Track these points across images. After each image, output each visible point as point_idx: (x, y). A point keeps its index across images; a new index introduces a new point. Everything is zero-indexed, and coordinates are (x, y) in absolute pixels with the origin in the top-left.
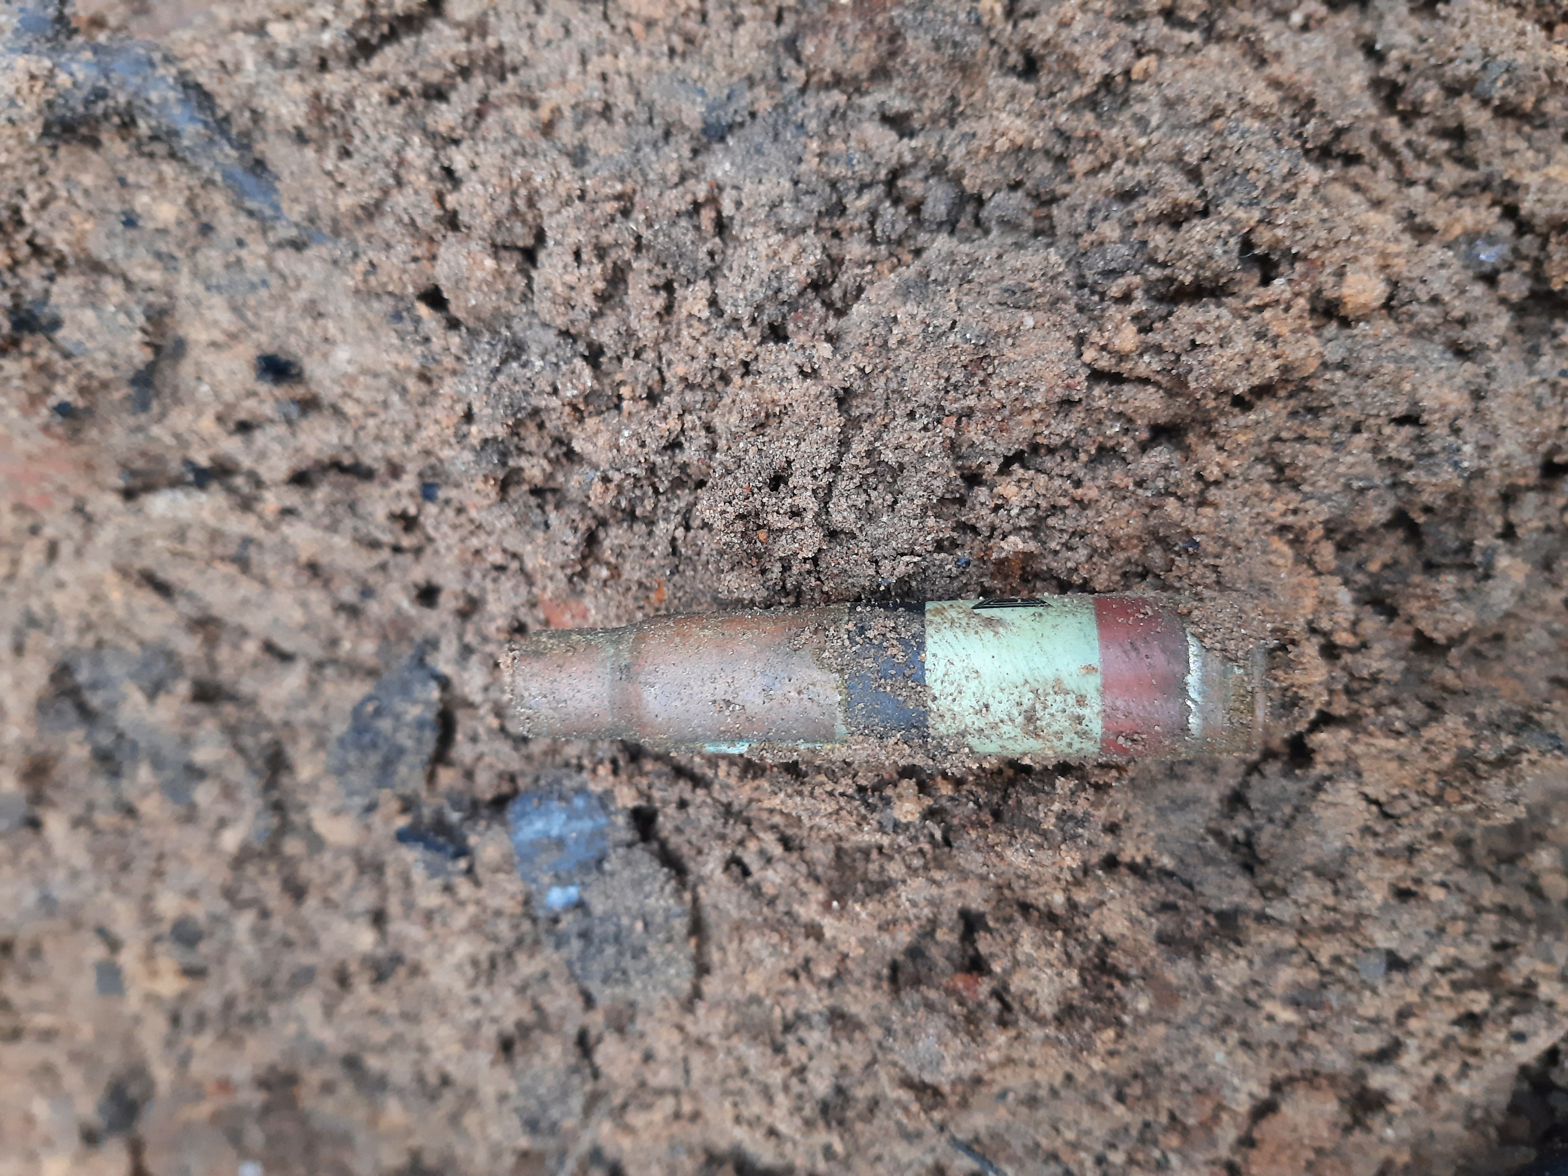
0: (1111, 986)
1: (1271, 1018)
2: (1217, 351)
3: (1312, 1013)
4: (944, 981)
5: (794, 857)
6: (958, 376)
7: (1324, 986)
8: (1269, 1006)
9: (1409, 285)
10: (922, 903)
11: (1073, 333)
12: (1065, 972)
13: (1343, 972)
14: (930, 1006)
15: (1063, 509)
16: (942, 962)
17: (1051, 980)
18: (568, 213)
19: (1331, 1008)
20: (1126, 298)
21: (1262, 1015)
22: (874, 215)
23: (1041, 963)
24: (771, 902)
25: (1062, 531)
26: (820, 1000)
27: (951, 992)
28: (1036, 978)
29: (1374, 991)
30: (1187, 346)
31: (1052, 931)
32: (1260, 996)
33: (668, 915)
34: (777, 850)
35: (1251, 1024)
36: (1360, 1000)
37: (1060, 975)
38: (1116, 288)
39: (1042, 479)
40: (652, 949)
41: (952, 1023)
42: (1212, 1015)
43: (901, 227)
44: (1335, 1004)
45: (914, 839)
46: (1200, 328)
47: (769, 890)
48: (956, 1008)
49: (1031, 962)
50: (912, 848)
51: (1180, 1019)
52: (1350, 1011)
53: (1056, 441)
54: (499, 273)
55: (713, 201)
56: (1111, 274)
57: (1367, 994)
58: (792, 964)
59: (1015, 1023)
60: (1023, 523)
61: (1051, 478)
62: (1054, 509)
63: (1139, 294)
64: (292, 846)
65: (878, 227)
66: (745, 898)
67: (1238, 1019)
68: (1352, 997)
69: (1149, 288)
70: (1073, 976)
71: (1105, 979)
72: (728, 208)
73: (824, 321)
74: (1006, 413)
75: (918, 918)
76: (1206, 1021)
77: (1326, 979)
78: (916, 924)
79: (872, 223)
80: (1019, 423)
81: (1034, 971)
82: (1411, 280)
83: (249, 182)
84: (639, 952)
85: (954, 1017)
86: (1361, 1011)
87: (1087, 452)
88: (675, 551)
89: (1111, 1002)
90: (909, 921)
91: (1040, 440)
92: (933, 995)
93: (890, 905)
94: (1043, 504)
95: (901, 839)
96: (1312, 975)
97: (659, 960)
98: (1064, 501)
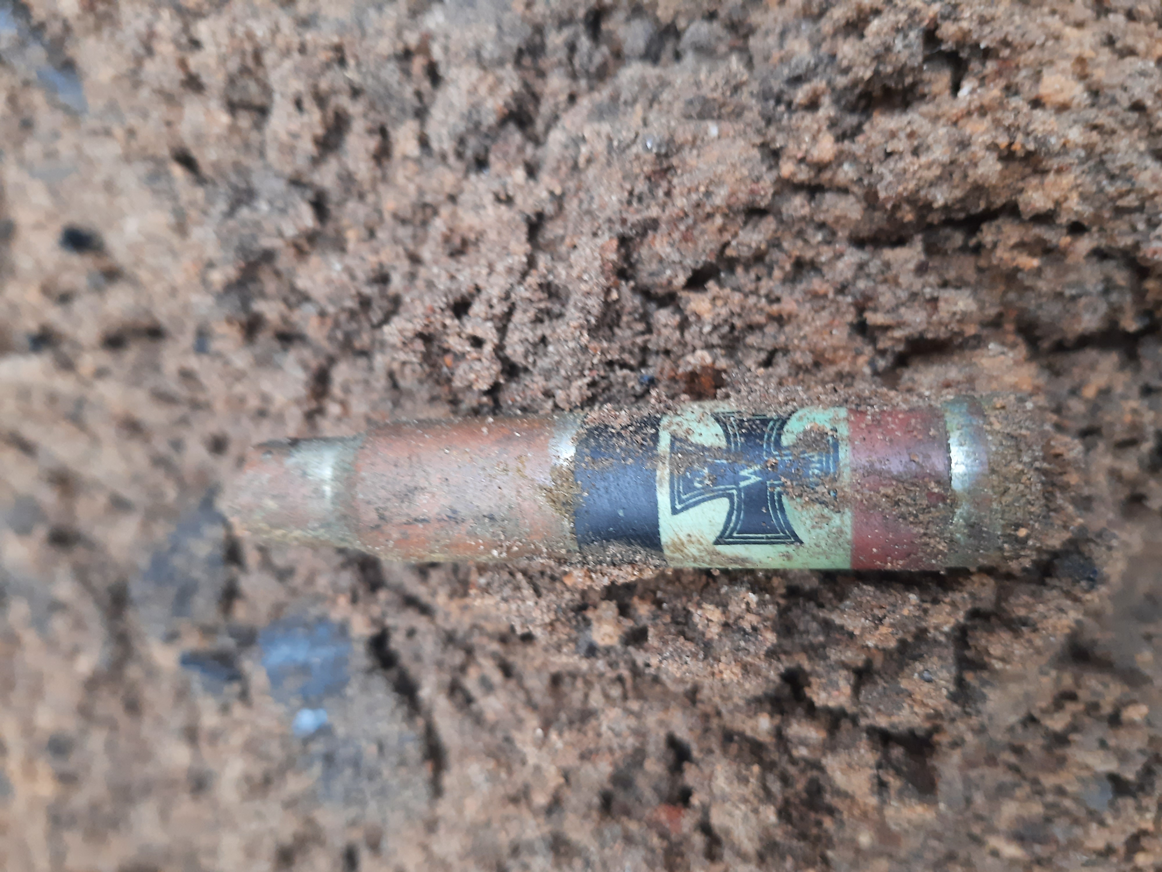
0: (819, 824)
1: (995, 853)
2: (909, 158)
3: (1038, 849)
4: (648, 812)
5: (512, 684)
6: (641, 186)
7: (1048, 820)
8: (994, 842)
9: (1110, 92)
10: (626, 732)
11: (758, 140)
12: (762, 808)
13: (1067, 803)
14: (628, 839)
15: (760, 327)
16: (648, 794)
17: (746, 818)
18: (287, 64)
19: (1057, 842)
20: (813, 105)
21: (986, 850)
22: (572, 48)
23: (735, 798)
24: (492, 729)
25: (759, 350)
26: (538, 826)
27: (653, 825)
28: (731, 815)
29: (1102, 823)
30: (881, 155)
31: (748, 765)
32: (984, 831)
33: (402, 741)
34: (496, 677)
35: (975, 859)
36: (1087, 833)
37: (756, 811)
38: (801, 95)
39: (737, 297)
40: (386, 772)
41: (649, 856)
42: (934, 850)
43: (598, 59)
44: (1062, 838)
45: (612, 665)
46: (893, 135)
47: (490, 716)
48: (655, 841)
49: (725, 798)
50: (611, 674)
51: (902, 853)
52: (1075, 845)
53: (745, 252)
54: (233, 129)
55: (424, 48)
56: (796, 80)
57: (1094, 826)
58: (511, 791)
59: (721, 857)
60: (715, 340)
61: (746, 296)
62: (751, 328)
63: (826, 101)
64: (133, 672)
65: (577, 62)
66: (468, 725)
67: (962, 854)
68: (1078, 831)
69: (838, 98)
70: (770, 815)
71: (813, 816)
72: (437, 52)
73: (521, 150)
74: (690, 221)
75: (622, 747)
76: (929, 856)
77: (1051, 813)
78: (618, 754)
79: (570, 59)
80: (703, 232)
81: (728, 806)
82: (1112, 87)
83: (59, 79)
84: (373, 775)
85: (652, 850)
86: (1090, 844)
87: (782, 268)
88: (395, 386)
89: (818, 839)
90: (611, 750)
91: (730, 252)
92: (633, 827)
93: (591, 734)
94: (738, 323)
95: (601, 664)
96: (1036, 809)
97: (394, 782)
98: (760, 319)
